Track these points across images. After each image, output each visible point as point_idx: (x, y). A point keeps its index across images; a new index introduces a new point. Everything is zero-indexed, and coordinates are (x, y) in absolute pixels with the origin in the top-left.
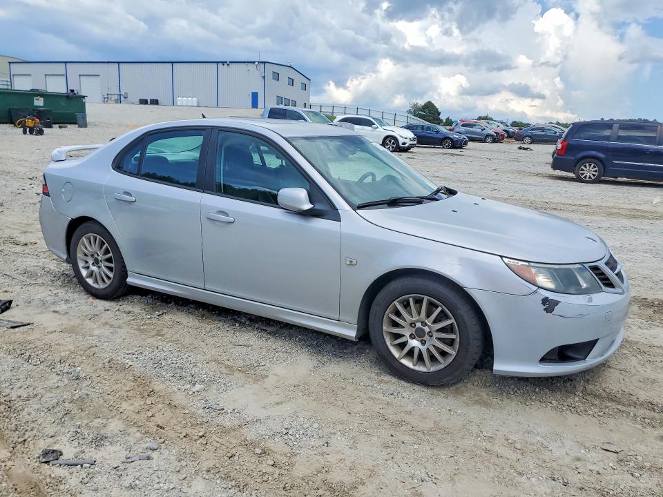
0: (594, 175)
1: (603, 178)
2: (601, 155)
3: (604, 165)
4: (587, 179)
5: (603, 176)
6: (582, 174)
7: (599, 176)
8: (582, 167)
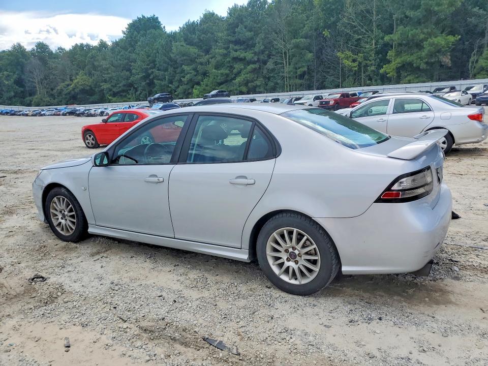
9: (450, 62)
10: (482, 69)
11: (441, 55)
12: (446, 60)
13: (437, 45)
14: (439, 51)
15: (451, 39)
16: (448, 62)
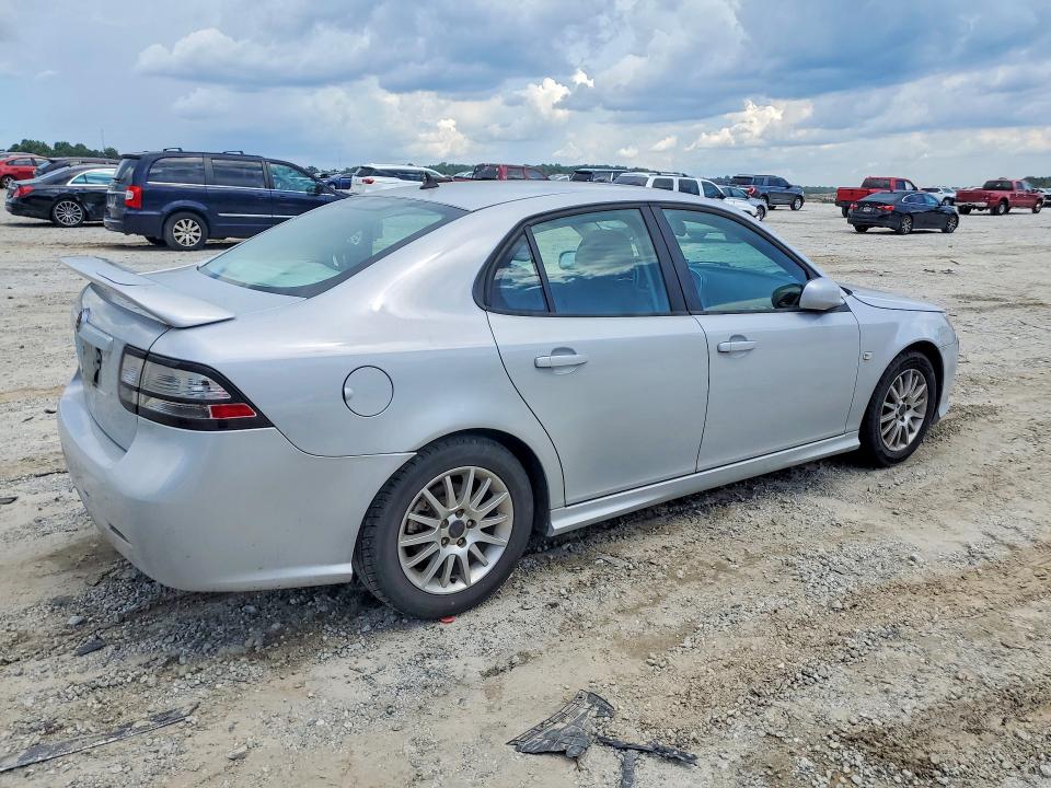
0: (196, 238)
1: (208, 241)
2: (201, 207)
3: (207, 222)
4: (188, 245)
5: (209, 238)
6: (179, 237)
7: (203, 239)
8: (176, 227)
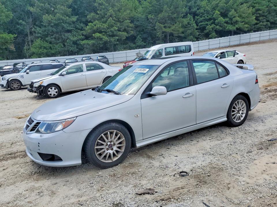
9: (15, 49)
10: (34, 53)
11: (8, 45)
12: (12, 47)
13: (5, 39)
14: (7, 43)
15: (12, 36)
16: (14, 49)
